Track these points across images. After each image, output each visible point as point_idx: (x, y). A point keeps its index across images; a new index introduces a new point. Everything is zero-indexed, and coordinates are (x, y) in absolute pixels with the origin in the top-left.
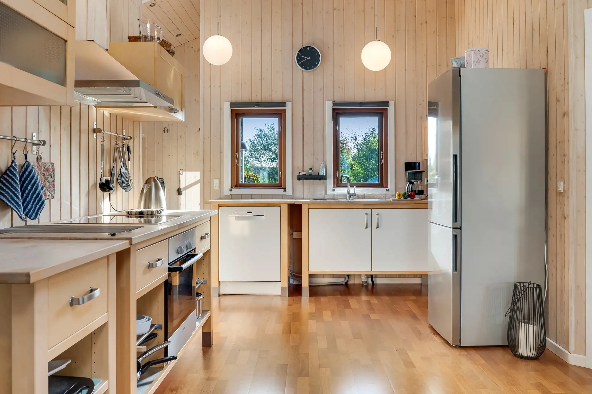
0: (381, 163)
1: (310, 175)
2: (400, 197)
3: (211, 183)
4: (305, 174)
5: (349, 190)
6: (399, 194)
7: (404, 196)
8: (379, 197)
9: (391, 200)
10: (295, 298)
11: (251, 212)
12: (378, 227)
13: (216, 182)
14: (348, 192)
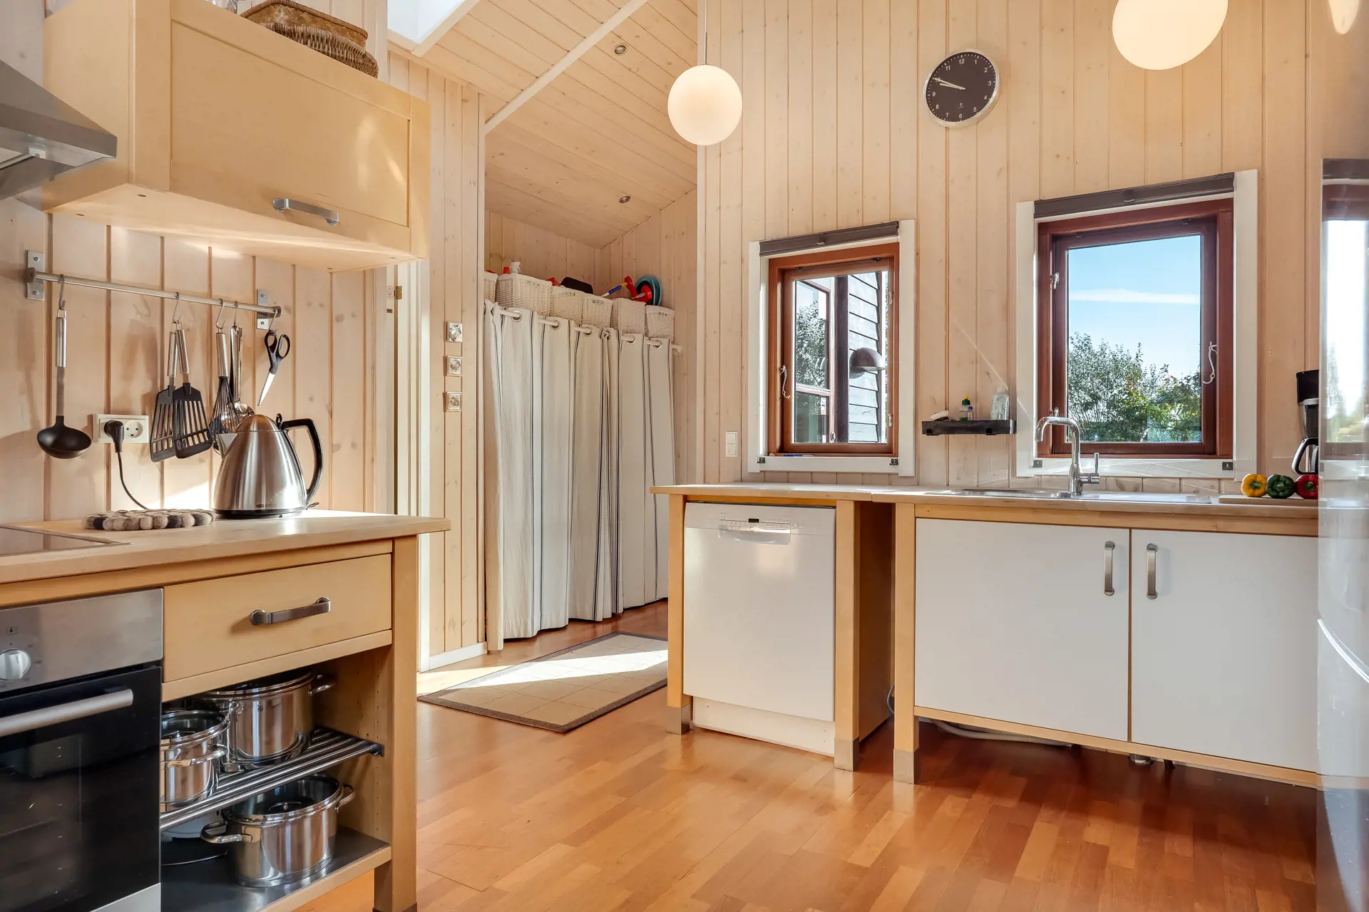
0: (1207, 380)
1: (965, 420)
2: (1258, 492)
3: (720, 441)
4: (946, 418)
5: (1075, 465)
6: (1255, 481)
7: (1274, 490)
8: (1195, 489)
9: (1215, 502)
10: (869, 779)
11: (757, 521)
12: (1152, 593)
13: (731, 438)
14: (1075, 472)
